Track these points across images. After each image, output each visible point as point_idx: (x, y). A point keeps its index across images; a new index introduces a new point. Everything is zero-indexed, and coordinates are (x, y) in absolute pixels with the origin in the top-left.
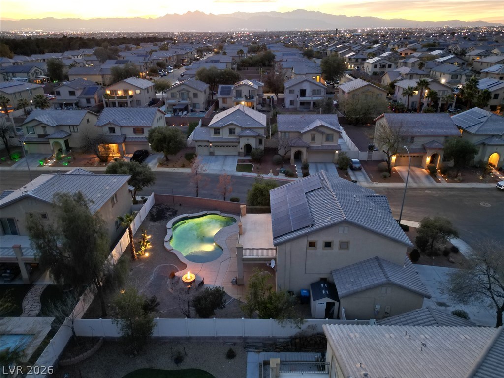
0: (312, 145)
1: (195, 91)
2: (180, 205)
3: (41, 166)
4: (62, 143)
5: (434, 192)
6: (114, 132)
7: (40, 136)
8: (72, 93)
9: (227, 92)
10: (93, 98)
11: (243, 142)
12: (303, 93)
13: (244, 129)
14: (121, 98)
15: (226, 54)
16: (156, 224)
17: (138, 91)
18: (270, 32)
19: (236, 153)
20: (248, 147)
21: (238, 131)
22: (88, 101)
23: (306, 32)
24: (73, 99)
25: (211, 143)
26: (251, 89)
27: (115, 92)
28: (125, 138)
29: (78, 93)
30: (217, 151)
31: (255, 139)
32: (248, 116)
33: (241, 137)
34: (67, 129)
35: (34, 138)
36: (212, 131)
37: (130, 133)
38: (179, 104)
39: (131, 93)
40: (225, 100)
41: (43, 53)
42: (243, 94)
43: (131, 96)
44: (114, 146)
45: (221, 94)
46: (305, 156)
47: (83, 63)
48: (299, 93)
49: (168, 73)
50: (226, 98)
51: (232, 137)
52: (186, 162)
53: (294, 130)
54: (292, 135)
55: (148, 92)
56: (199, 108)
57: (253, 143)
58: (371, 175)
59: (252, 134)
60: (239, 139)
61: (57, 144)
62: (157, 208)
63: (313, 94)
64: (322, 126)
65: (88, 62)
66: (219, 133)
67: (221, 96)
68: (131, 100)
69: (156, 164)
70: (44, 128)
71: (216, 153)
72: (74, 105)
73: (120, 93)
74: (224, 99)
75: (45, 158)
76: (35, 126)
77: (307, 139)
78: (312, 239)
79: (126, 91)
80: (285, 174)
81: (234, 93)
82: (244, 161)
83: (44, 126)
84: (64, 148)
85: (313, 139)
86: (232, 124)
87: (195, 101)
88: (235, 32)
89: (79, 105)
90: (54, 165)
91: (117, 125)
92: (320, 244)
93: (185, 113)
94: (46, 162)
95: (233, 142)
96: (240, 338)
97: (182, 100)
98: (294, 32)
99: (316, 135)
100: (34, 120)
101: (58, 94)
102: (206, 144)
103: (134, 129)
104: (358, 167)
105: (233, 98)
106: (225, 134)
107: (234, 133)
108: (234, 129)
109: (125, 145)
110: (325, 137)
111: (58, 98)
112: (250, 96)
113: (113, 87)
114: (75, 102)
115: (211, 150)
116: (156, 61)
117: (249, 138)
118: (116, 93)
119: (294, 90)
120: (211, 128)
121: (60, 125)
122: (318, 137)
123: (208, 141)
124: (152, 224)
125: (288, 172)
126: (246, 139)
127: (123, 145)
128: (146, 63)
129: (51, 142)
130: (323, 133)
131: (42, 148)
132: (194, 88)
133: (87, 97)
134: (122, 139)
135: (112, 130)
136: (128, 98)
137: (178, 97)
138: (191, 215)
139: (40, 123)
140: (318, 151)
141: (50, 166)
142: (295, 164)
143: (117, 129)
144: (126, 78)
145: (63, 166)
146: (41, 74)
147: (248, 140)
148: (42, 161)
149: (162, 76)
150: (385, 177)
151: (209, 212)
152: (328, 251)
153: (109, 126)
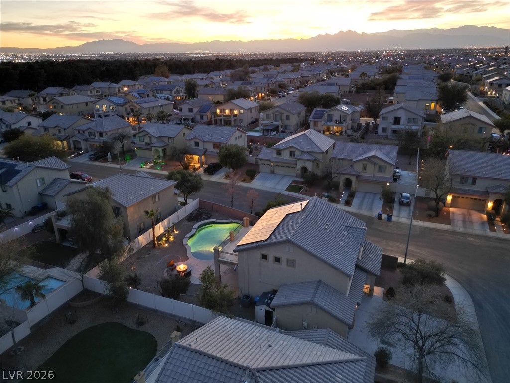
0: (362, 174)
1: (288, 114)
2: (217, 212)
3: (142, 167)
4: (161, 150)
5: (477, 241)
6: (198, 146)
7: (147, 144)
8: (191, 110)
9: (320, 116)
10: (206, 115)
11: (300, 165)
12: (397, 121)
13: (303, 152)
14: (226, 116)
15: (348, 77)
16: (189, 223)
17: (242, 111)
18: (427, 50)
19: (294, 174)
20: (304, 169)
21: (297, 153)
22: (202, 117)
23: (471, 50)
24: (191, 115)
25: (272, 162)
26: (342, 114)
27: (222, 111)
28: (206, 151)
29: (195, 110)
30: (278, 170)
31: (311, 162)
32: (311, 140)
33: (298, 159)
34: (166, 140)
35: (143, 145)
36: (275, 152)
37: (210, 147)
38: (271, 125)
39: (235, 112)
40: (317, 123)
41: (194, 73)
42: (334, 119)
43: (235, 115)
44: (196, 157)
45: (314, 117)
46: (354, 185)
47: (219, 84)
48: (393, 121)
49: (288, 94)
50: (317, 121)
51: (292, 159)
52: (248, 178)
53: (348, 157)
54: (345, 162)
55: (251, 112)
56: (290, 129)
57: (310, 166)
58: (417, 212)
59: (309, 158)
60: (296, 161)
61: (157, 151)
62: (199, 211)
63: (408, 122)
64: (374, 156)
65: (224, 83)
66: (281, 154)
67: (312, 119)
68: (235, 118)
69: (223, 176)
70: (150, 137)
71: (277, 172)
72: (190, 120)
73: (227, 112)
74: (315, 122)
75: (147, 161)
76: (145, 135)
77: (358, 168)
78: (265, 252)
79: (232, 111)
80: (328, 199)
81: (326, 117)
82: (297, 182)
83: (150, 136)
84: (161, 155)
85: (365, 168)
86: (292, 147)
87: (287, 122)
88: (386, 51)
89: (195, 120)
90: (151, 168)
91: (201, 140)
92: (271, 258)
93: (275, 133)
94: (146, 164)
95: (291, 163)
96: (190, 320)
97: (276, 121)
98: (456, 50)
99: (367, 166)
100: (144, 131)
101: (181, 110)
102: (269, 163)
103: (213, 144)
104: (405, 202)
105: (323, 121)
106: (286, 155)
107: (294, 155)
108: (295, 152)
109: (205, 157)
110: (377, 167)
111: (180, 113)
112: (340, 120)
113: (223, 107)
114: (192, 117)
115: (272, 168)
116: (280, 82)
117: (306, 161)
118: (224, 112)
119: (387, 117)
120: (274, 149)
121: (162, 136)
122: (370, 167)
123: (270, 161)
124: (186, 223)
125: (331, 197)
126: (302, 162)
127: (203, 157)
128: (269, 84)
129: (153, 149)
130: (375, 164)
131: (147, 154)
132: (288, 111)
133: (201, 114)
134: (203, 152)
135: (197, 144)
136: (232, 116)
137: (272, 118)
138: (218, 221)
139: (148, 134)
140: (368, 181)
141: (148, 168)
142: (343, 191)
143: (201, 143)
144: (234, 99)
145: (156, 169)
146: (182, 92)
147: (305, 162)
148: (143, 163)
149: (280, 97)
150: (430, 216)
151: (234, 221)
152: (277, 265)
153: (195, 140)
